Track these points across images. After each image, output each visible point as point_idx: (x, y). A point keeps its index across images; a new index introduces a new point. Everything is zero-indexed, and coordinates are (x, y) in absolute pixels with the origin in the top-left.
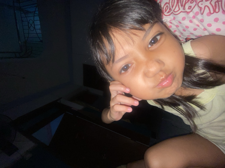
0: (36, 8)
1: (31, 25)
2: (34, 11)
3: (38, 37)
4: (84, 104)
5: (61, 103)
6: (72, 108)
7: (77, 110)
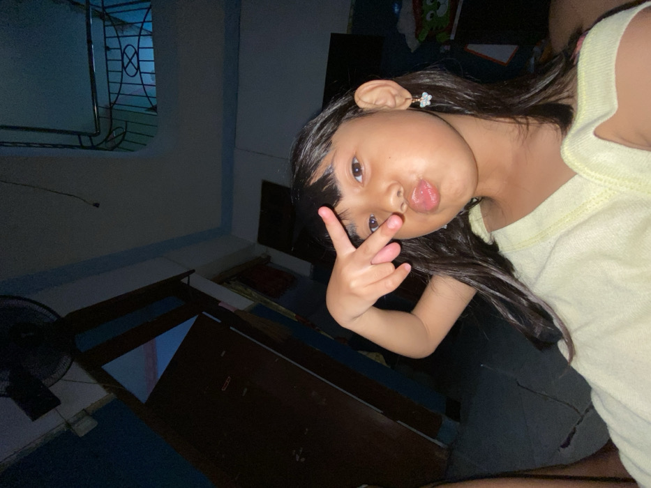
0: (147, 13)
1: (130, 61)
2: (142, 20)
3: (147, 96)
4: (254, 294)
5: (192, 284)
6: (220, 302)
7: (233, 311)
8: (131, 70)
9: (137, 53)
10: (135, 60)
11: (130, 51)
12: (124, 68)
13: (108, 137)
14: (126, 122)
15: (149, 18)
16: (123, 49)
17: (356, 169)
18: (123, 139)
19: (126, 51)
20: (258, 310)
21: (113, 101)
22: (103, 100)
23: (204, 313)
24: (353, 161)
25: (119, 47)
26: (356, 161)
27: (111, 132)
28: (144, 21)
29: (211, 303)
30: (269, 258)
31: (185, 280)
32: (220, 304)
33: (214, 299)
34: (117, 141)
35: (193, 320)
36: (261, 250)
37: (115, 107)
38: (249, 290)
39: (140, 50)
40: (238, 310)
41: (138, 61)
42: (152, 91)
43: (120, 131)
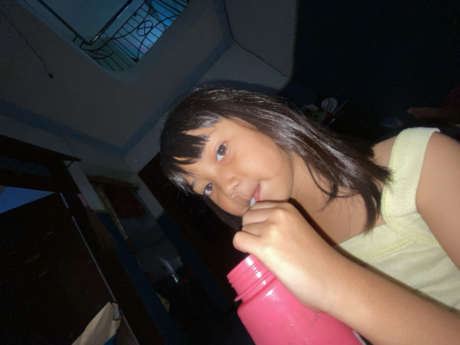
0: (174, 16)
1: (145, 28)
2: (168, 17)
3: (139, 50)
4: (109, 204)
5: (70, 169)
6: (80, 193)
7: (85, 205)
8: (141, 32)
9: (152, 28)
10: (147, 30)
11: (149, 24)
12: (138, 28)
13: (94, 50)
14: (114, 52)
15: (173, 19)
16: (145, 20)
17: (222, 150)
18: (103, 58)
19: (146, 22)
20: (104, 217)
21: (115, 37)
22: (110, 32)
23: (61, 194)
24: (224, 143)
25: (144, 17)
26: (225, 145)
27: (98, 50)
28: (169, 18)
29: (72, 190)
30: (138, 188)
31: (67, 163)
32: (79, 195)
33: (78, 189)
34: (98, 56)
35: (48, 193)
36: (136, 180)
37: (114, 40)
38: (107, 201)
39: (155, 28)
40: (89, 208)
41: (150, 31)
42: (144, 50)
43: (105, 53)
